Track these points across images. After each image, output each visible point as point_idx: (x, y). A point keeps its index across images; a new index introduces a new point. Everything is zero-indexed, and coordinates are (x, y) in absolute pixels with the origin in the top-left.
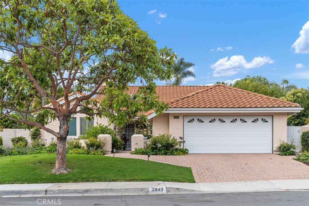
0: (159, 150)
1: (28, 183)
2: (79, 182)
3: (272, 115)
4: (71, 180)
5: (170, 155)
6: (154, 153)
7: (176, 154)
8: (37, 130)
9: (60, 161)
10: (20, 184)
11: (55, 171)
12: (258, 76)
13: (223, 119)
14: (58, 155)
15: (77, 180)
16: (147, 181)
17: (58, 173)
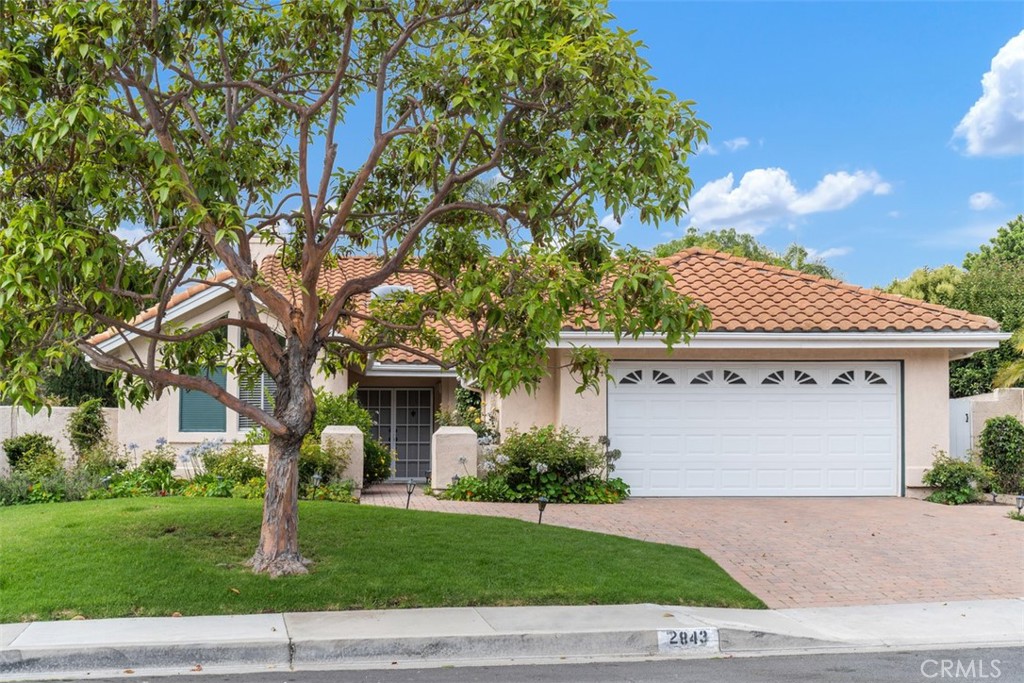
0: (538, 484)
1: (184, 614)
2: (362, 608)
3: (900, 360)
4: (335, 601)
5: (571, 502)
6: (520, 496)
7: (595, 498)
8: (93, 410)
9: (281, 526)
10: (153, 616)
11: (264, 566)
12: (724, 231)
13: (737, 373)
14: (272, 503)
15: (354, 602)
16: (603, 603)
17: (276, 574)
